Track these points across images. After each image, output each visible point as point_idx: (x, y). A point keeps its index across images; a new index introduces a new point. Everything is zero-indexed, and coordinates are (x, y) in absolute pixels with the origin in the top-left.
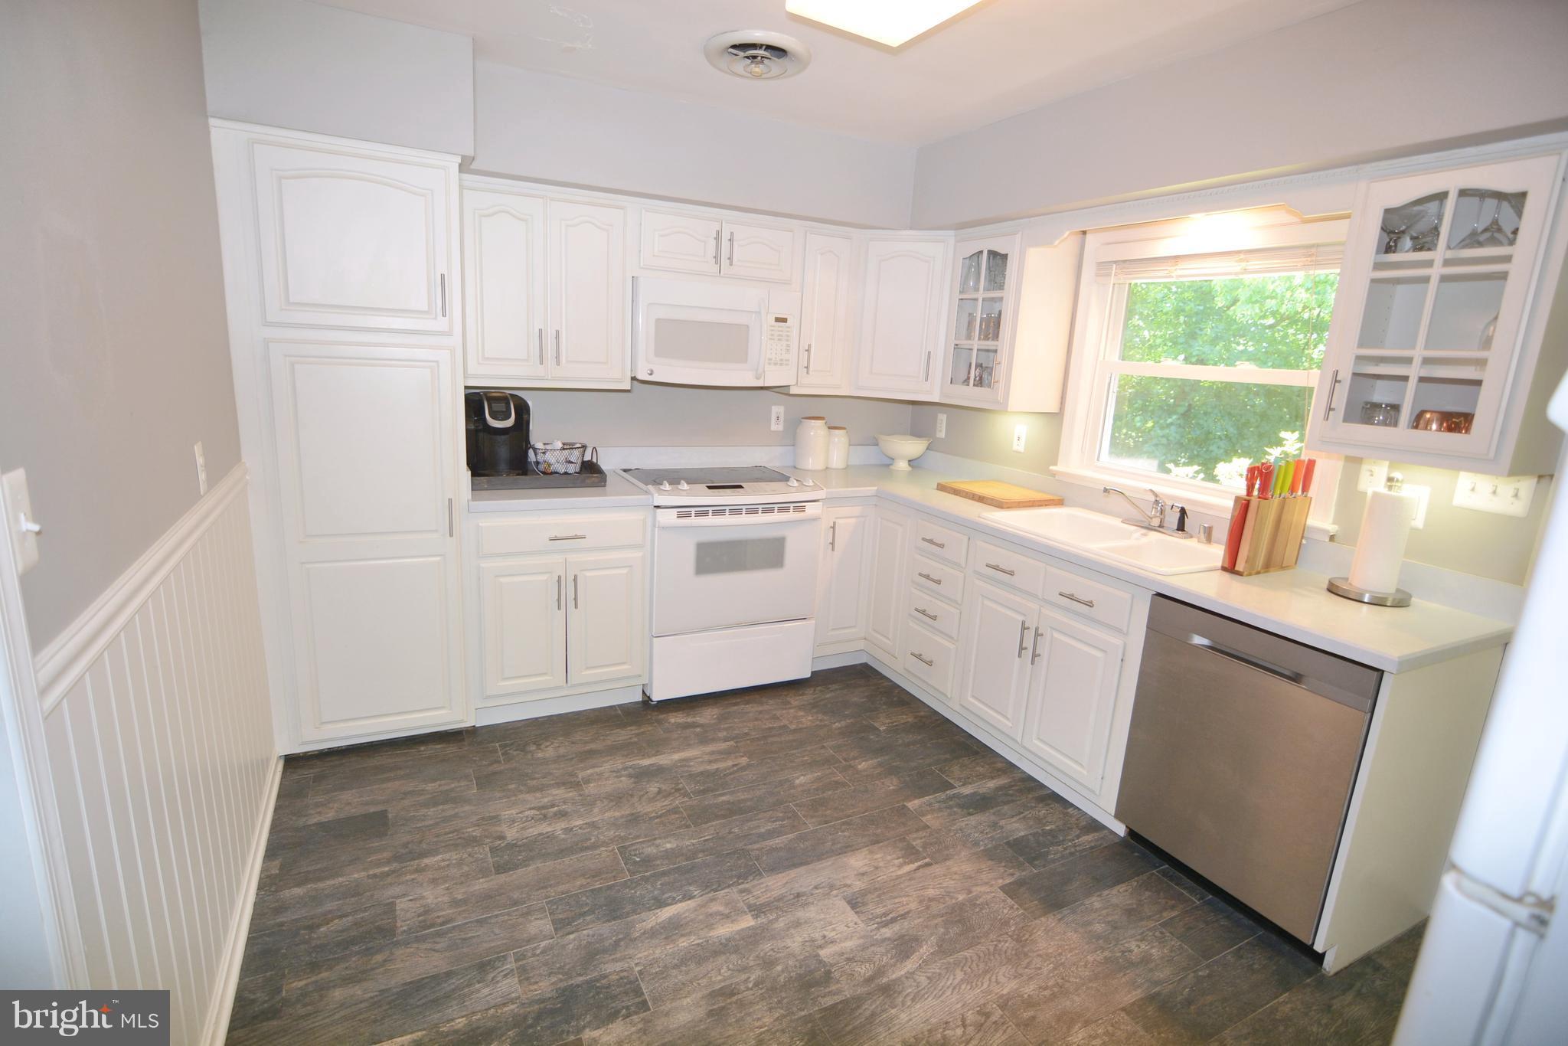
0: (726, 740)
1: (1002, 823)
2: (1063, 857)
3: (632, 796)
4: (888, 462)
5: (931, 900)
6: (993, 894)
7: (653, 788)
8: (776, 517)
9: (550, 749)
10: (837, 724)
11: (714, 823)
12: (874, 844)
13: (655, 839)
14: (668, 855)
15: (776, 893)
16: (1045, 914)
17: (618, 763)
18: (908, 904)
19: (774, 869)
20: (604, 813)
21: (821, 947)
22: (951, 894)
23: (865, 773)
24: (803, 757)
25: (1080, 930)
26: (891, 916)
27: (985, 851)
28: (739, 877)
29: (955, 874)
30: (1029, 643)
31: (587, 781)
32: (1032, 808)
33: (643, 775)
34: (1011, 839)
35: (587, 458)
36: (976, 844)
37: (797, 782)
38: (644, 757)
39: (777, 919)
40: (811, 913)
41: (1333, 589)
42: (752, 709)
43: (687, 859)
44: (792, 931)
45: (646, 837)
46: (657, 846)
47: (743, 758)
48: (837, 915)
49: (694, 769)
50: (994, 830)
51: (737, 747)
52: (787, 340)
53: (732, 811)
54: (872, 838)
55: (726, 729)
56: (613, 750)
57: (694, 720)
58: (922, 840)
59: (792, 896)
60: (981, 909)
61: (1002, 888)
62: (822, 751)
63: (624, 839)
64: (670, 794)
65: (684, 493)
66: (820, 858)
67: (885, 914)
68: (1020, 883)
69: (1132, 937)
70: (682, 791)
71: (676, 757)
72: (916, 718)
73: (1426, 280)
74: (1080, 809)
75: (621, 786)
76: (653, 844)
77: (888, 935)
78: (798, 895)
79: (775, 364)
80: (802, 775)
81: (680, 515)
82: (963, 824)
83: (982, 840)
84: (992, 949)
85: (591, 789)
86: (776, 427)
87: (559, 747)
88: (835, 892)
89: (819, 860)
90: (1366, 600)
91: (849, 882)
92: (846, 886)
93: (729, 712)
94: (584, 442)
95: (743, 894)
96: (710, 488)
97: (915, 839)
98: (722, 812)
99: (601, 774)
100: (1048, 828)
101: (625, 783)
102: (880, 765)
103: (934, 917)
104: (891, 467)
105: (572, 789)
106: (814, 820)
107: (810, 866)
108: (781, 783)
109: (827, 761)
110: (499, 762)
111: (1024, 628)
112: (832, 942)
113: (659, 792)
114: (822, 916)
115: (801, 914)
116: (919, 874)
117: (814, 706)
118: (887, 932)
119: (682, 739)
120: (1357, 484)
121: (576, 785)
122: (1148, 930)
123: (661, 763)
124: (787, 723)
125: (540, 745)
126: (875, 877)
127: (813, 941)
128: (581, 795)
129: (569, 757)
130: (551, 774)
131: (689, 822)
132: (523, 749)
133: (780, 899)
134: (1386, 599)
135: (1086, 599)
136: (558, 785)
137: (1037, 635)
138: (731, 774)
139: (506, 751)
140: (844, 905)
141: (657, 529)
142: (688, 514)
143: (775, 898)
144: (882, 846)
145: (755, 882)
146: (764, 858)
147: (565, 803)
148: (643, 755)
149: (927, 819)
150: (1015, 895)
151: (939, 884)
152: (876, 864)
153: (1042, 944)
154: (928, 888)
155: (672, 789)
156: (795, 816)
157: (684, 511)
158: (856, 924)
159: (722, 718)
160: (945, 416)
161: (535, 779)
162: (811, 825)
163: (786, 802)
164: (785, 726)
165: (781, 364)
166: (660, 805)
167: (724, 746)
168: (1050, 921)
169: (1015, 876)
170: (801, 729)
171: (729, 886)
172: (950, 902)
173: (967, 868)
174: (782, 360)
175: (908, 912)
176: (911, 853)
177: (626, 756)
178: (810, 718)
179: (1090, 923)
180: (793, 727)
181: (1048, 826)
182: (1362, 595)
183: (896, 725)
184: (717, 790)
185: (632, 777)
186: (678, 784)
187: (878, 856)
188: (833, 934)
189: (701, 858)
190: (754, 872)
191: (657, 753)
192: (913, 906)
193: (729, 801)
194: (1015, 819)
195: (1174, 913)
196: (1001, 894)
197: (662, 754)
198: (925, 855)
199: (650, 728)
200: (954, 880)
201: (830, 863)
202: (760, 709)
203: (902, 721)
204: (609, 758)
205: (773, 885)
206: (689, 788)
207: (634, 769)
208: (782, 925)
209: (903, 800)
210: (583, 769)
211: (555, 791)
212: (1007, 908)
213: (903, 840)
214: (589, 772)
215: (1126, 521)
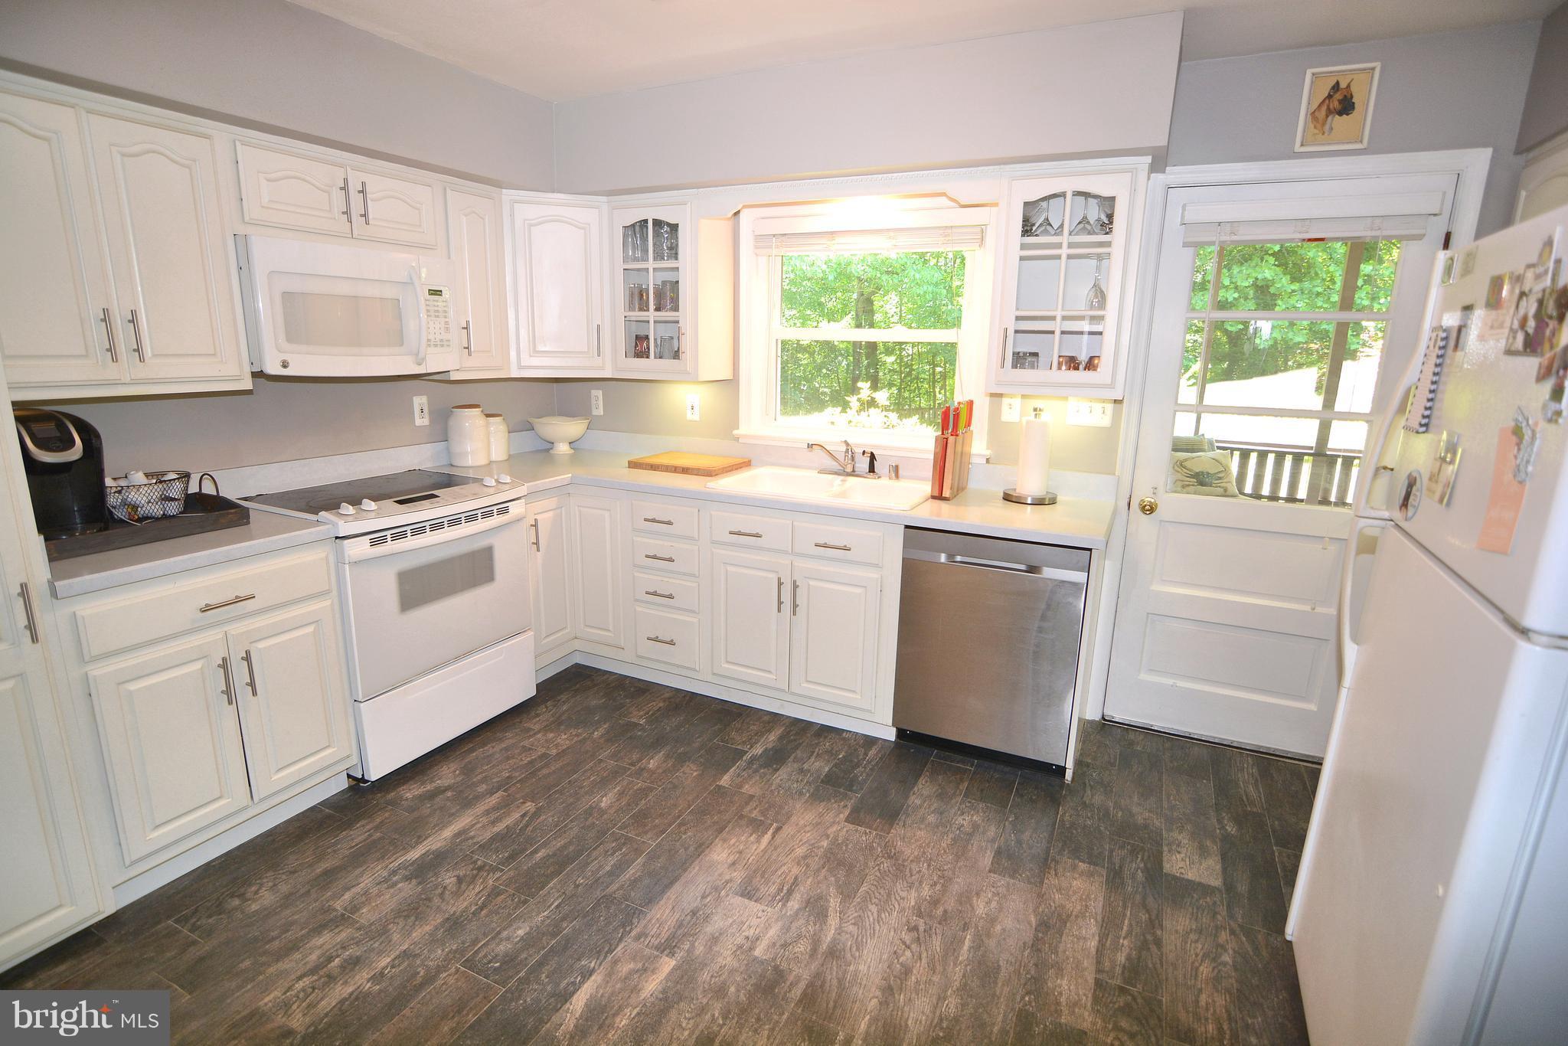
0: (491, 793)
1: (806, 766)
2: (868, 775)
3: (429, 899)
4: (549, 446)
5: (805, 857)
6: (845, 829)
7: (449, 879)
8: (481, 525)
9: (263, 892)
10: (596, 733)
11: (551, 885)
12: (721, 832)
13: (499, 933)
14: (529, 942)
15: (671, 922)
16: (891, 827)
17: (380, 870)
18: (790, 871)
19: (650, 901)
20: (410, 934)
21: (751, 949)
22: (816, 845)
23: (660, 771)
24: (589, 778)
25: (923, 826)
26: (785, 888)
27: (812, 795)
28: (624, 926)
29: (806, 826)
30: (787, 597)
31: (355, 908)
32: (817, 744)
33: (422, 870)
34: (822, 777)
35: (193, 488)
36: (801, 794)
37: (603, 805)
38: (406, 850)
39: (693, 945)
40: (717, 923)
41: (1007, 498)
42: (494, 749)
43: (554, 935)
44: (716, 949)
45: (485, 935)
46: (508, 939)
47: (527, 805)
48: (741, 912)
49: (481, 838)
50: (805, 775)
51: (509, 795)
52: (445, 317)
53: (560, 863)
54: (715, 827)
55: (482, 781)
56: (359, 857)
57: (434, 785)
58: (758, 810)
59: (689, 917)
60: (847, 846)
61: (847, 820)
62: (603, 765)
63: (461, 951)
64: (474, 877)
65: (373, 515)
66: (684, 866)
67: (780, 890)
68: (855, 811)
69: (955, 814)
70: (487, 868)
71: (448, 833)
72: (664, 701)
73: (1059, 257)
74: (850, 732)
75: (402, 894)
76: (501, 940)
77: (797, 906)
78: (694, 913)
79: (436, 346)
80: (602, 797)
81: (374, 543)
82: (778, 781)
83: (803, 788)
84: (878, 874)
85: (366, 916)
86: (421, 421)
87: (275, 885)
88: (723, 893)
89: (685, 870)
90: (1029, 502)
91: (728, 877)
92: (727, 882)
93: (470, 762)
94: (184, 468)
95: (642, 939)
96: (401, 502)
97: (751, 811)
98: (552, 869)
99: (366, 893)
100: (841, 756)
101: (407, 889)
102: (667, 757)
103: (818, 870)
104: (551, 451)
105: (341, 928)
106: (649, 836)
107: (683, 880)
108: (589, 812)
109: (616, 773)
110: (194, 943)
111: (780, 584)
112: (757, 939)
113: (460, 880)
114: (731, 920)
115: (709, 929)
116: (778, 840)
117: (557, 724)
118: (794, 904)
119: (438, 812)
120: (1000, 416)
121: (342, 920)
122: (960, 804)
123: (434, 847)
124: (543, 750)
125: (244, 894)
126: (745, 862)
127: (740, 947)
128: (359, 929)
129: (301, 892)
130: (292, 924)
131: (523, 898)
132: (219, 908)
133: (680, 925)
134: (1044, 499)
135: (841, 544)
136: (318, 930)
137: (795, 586)
138: (527, 826)
139: (194, 924)
140: (738, 900)
141: (347, 566)
142: (383, 540)
143: (674, 927)
144: (729, 831)
145: (643, 922)
146: (633, 894)
147: (344, 948)
148: (404, 848)
149: (747, 789)
150: (860, 822)
151: (801, 841)
152: (737, 850)
153: (908, 852)
154: (795, 849)
155: (472, 870)
156: (628, 840)
157: (377, 538)
158: (763, 911)
159: (468, 771)
160: (601, 392)
161: (273, 939)
162: (652, 842)
163: (608, 830)
164: (544, 756)
165: (442, 346)
166: (472, 896)
167: (493, 800)
168: (897, 831)
169: (849, 806)
170: (563, 751)
171: (621, 940)
172: (820, 852)
173: (810, 816)
174: (441, 340)
175: (796, 878)
176: (758, 826)
177: (383, 857)
178: (564, 737)
179: (923, 819)
180: (554, 752)
181: (839, 755)
182: (1026, 499)
183: (652, 715)
184: (526, 850)
185: (411, 879)
186: (475, 862)
187: (733, 841)
188: (752, 931)
189: (567, 928)
190: (634, 913)
191: (420, 840)
192: (795, 871)
193: (548, 855)
194: (813, 759)
195: (966, 784)
196: (851, 826)
197: (427, 838)
198: (769, 822)
199: (387, 815)
200: (808, 832)
201: (697, 868)
202: (503, 745)
203: (655, 709)
204: (361, 869)
205: (662, 916)
206: (493, 860)
207: (406, 869)
208: (701, 948)
209: (714, 781)
210: (337, 896)
211: (318, 941)
212: (862, 835)
213: (741, 817)
214: (347, 896)
215: (822, 471)
